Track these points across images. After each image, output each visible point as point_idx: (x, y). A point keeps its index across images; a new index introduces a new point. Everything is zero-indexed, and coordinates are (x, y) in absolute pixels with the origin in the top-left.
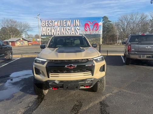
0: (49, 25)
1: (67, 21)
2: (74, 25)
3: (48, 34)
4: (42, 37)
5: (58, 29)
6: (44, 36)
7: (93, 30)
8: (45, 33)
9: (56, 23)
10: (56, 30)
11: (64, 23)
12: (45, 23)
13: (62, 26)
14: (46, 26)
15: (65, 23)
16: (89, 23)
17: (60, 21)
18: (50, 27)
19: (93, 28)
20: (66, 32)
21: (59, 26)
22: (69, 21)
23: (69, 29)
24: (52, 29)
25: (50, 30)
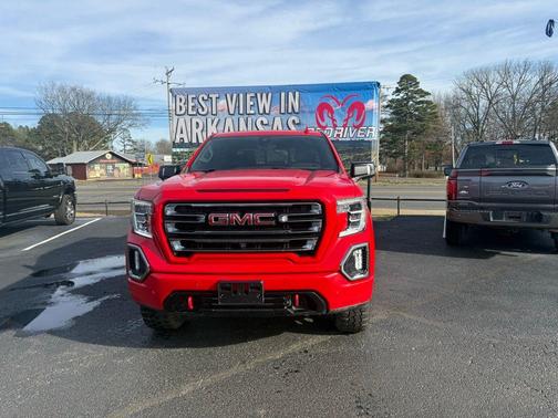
0: (200, 110)
1: (259, 95)
2: (283, 111)
3: (194, 141)
4: (174, 150)
5: (229, 122)
6: (182, 145)
7: (345, 126)
8: (184, 136)
9: (222, 102)
10: (220, 127)
11: (250, 103)
12: (187, 102)
13: (241, 112)
14: (190, 112)
15: (252, 104)
16: (331, 102)
17: (235, 95)
18: (202, 117)
19: (347, 120)
21: (232, 112)
22: (264, 95)
23: (265, 122)
24: (209, 124)
25: (201, 125)
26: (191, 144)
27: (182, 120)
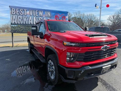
0: (21, 14)
1: (39, 11)
3: (19, 23)
4: (12, 26)
5: (30, 18)
6: (15, 24)
8: (15, 21)
9: (28, 12)
10: (28, 19)
12: (16, 11)
13: (34, 15)
14: (17, 14)
15: (37, 13)
16: (58, 15)
17: (32, 10)
18: (21, 16)
21: (31, 15)
23: (41, 19)
24: (24, 18)
25: (21, 18)
26: (18, 24)
27: (14, 16)
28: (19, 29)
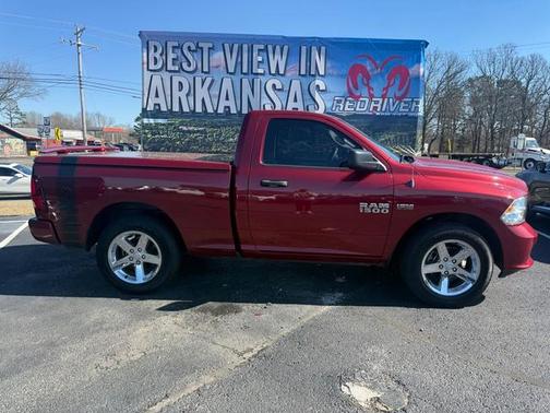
0: (185, 66)
1: (270, 48)
2: (303, 72)
3: (176, 108)
4: (145, 121)
5: (227, 84)
6: (157, 113)
7: (383, 97)
8: (161, 100)
9: (218, 56)
10: (215, 91)
11: (257, 58)
12: (165, 52)
13: (245, 71)
14: (170, 67)
15: (260, 59)
17: (236, 46)
18: (188, 75)
19: (386, 89)
20: (265, 101)
21: (231, 70)
22: (278, 48)
23: (279, 86)
24: (199, 84)
25: (186, 86)
26: (170, 113)
27: (157, 78)
28: (173, 136)
